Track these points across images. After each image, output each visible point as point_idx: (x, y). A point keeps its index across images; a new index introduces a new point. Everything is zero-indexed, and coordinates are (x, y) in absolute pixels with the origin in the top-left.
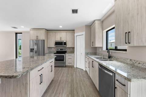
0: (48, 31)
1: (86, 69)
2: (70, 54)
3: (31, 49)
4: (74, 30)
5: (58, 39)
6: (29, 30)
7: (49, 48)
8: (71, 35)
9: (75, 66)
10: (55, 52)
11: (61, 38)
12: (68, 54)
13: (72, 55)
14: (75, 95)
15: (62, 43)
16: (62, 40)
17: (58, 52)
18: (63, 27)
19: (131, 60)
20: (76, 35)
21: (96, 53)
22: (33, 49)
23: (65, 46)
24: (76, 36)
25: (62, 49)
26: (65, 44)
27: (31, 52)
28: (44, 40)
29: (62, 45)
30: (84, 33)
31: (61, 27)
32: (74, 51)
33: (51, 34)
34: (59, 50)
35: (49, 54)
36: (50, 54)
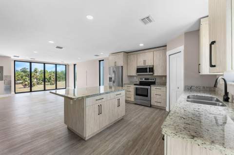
0: (127, 53)
2: (158, 87)
4: (166, 46)
5: (141, 64)
6: (108, 56)
7: (130, 77)
8: (162, 55)
9: (167, 110)
10: (138, 83)
11: (145, 61)
12: (155, 87)
13: (163, 88)
14: (138, 145)
15: (147, 68)
16: (147, 64)
17: (141, 83)
18: (144, 44)
20: (168, 53)
22: (111, 78)
23: (152, 73)
24: (170, 55)
25: (148, 79)
26: (151, 70)
28: (122, 66)
29: (147, 72)
32: (166, 82)
33: (132, 57)
34: (144, 80)
35: (129, 85)
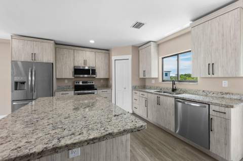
0: (58, 45)
1: (133, 111)
2: (104, 90)
3: (16, 83)
4: (109, 50)
5: (80, 64)
6: (10, 38)
8: (103, 58)
11: (85, 62)
12: (102, 91)
13: (109, 91)
15: (89, 70)
17: (78, 88)
18: (95, 42)
19: (203, 91)
20: (113, 58)
21: (145, 86)
22: (23, 83)
23: (94, 76)
24: (115, 60)
25: (86, 82)
26: (94, 72)
27: (16, 89)
28: (53, 64)
29: (90, 74)
30: (130, 57)
31: (92, 42)
33: (65, 51)
34: (81, 83)
35: (64, 92)
36: (67, 92)
